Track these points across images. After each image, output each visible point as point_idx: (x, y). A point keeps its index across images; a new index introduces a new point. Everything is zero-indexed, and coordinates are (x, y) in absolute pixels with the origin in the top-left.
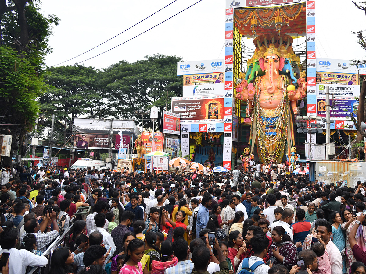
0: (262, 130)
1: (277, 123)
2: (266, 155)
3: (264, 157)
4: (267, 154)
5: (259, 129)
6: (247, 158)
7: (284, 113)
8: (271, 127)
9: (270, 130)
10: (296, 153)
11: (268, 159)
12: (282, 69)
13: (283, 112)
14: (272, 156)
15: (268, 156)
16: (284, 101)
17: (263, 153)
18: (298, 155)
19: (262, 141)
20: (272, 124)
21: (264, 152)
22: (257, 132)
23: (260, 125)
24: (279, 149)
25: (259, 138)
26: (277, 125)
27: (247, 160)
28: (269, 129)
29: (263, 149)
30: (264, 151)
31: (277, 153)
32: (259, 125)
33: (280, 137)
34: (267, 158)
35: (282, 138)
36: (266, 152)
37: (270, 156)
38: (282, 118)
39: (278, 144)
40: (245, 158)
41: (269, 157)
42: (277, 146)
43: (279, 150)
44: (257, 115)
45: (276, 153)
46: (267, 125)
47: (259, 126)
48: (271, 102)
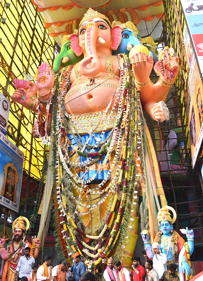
0: (69, 166)
1: (110, 143)
2: (77, 239)
3: (71, 243)
4: (81, 234)
5: (61, 164)
6: (16, 246)
7: (128, 118)
8: (92, 156)
9: (91, 165)
10: (177, 226)
11: (84, 250)
12: (118, 46)
13: (125, 117)
14: (98, 241)
15: (84, 243)
16: (126, 91)
17: (68, 233)
18: (183, 231)
19: (67, 196)
20: (95, 148)
21: (70, 230)
22: (56, 172)
23: (64, 153)
24: (118, 217)
25: (59, 188)
26: (110, 150)
27: (14, 252)
28: (88, 161)
29: (68, 218)
30: (71, 225)
31: (113, 230)
32: (61, 153)
33: (120, 181)
34: (82, 247)
35: (127, 182)
36: (77, 230)
37: (91, 242)
38: (123, 129)
39: (115, 200)
40: (11, 246)
41: (87, 246)
42: (112, 209)
43: (117, 221)
44: (58, 129)
45: (108, 231)
46: (82, 151)
47: (61, 156)
48: (90, 93)
